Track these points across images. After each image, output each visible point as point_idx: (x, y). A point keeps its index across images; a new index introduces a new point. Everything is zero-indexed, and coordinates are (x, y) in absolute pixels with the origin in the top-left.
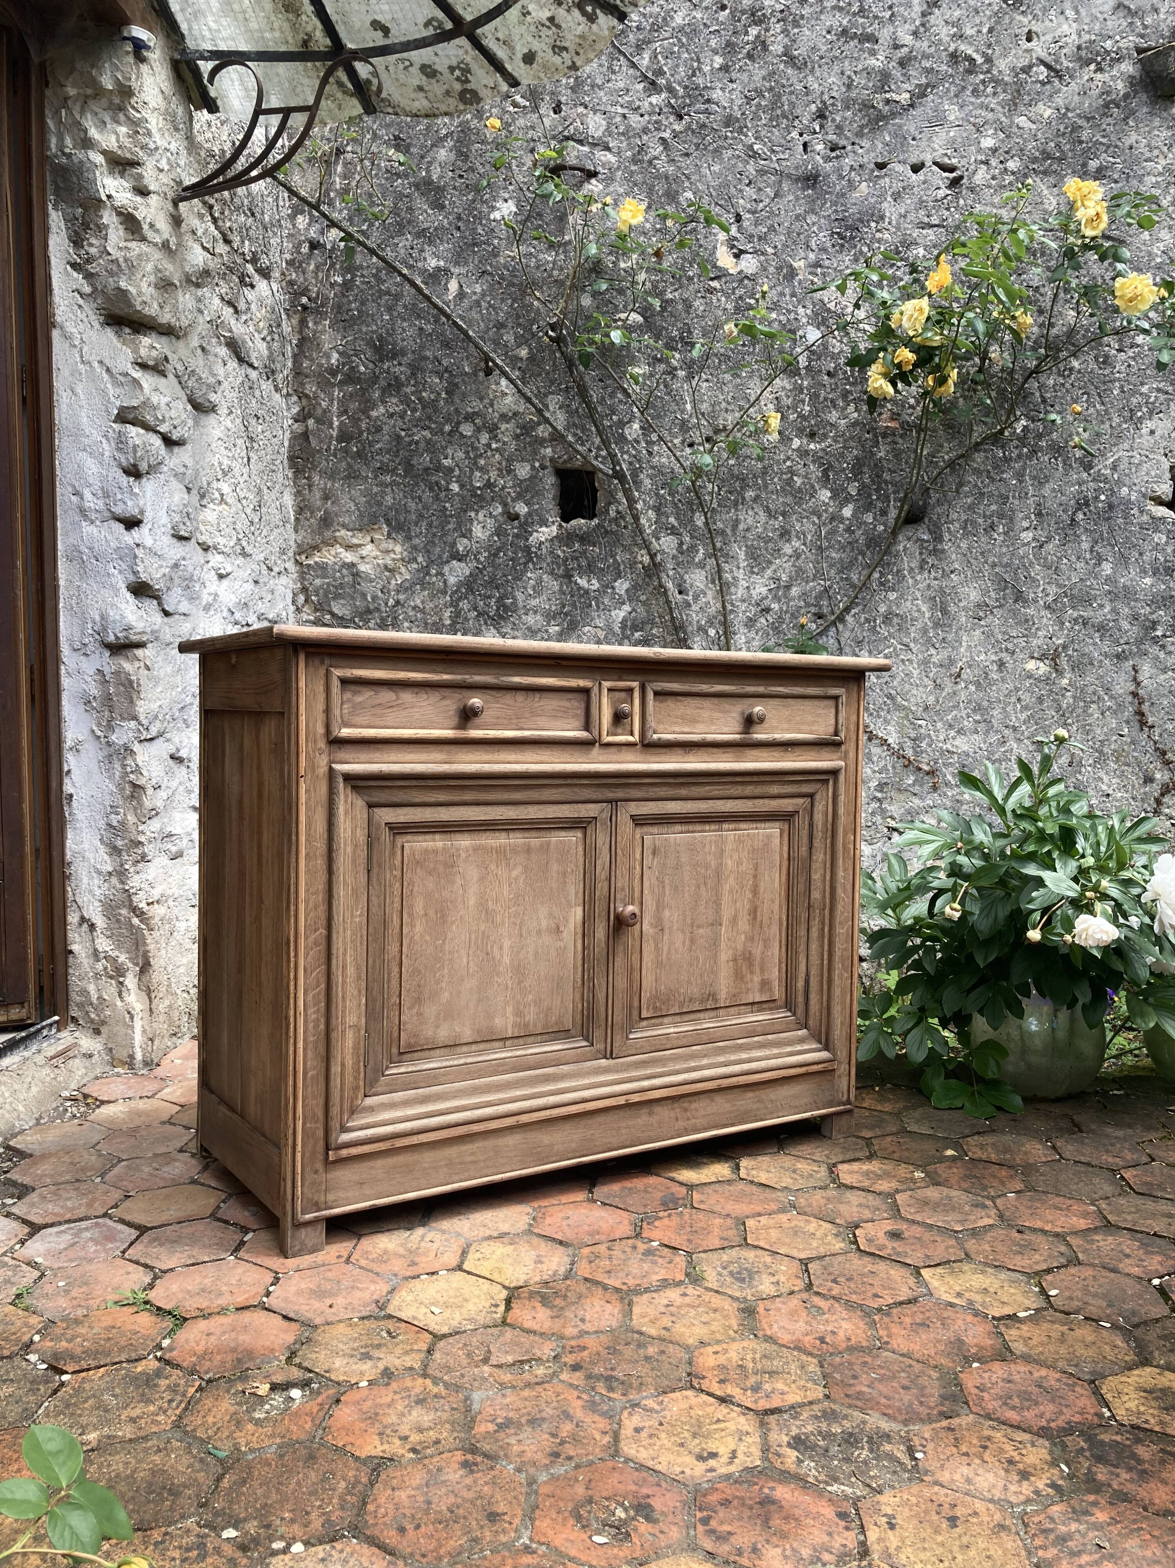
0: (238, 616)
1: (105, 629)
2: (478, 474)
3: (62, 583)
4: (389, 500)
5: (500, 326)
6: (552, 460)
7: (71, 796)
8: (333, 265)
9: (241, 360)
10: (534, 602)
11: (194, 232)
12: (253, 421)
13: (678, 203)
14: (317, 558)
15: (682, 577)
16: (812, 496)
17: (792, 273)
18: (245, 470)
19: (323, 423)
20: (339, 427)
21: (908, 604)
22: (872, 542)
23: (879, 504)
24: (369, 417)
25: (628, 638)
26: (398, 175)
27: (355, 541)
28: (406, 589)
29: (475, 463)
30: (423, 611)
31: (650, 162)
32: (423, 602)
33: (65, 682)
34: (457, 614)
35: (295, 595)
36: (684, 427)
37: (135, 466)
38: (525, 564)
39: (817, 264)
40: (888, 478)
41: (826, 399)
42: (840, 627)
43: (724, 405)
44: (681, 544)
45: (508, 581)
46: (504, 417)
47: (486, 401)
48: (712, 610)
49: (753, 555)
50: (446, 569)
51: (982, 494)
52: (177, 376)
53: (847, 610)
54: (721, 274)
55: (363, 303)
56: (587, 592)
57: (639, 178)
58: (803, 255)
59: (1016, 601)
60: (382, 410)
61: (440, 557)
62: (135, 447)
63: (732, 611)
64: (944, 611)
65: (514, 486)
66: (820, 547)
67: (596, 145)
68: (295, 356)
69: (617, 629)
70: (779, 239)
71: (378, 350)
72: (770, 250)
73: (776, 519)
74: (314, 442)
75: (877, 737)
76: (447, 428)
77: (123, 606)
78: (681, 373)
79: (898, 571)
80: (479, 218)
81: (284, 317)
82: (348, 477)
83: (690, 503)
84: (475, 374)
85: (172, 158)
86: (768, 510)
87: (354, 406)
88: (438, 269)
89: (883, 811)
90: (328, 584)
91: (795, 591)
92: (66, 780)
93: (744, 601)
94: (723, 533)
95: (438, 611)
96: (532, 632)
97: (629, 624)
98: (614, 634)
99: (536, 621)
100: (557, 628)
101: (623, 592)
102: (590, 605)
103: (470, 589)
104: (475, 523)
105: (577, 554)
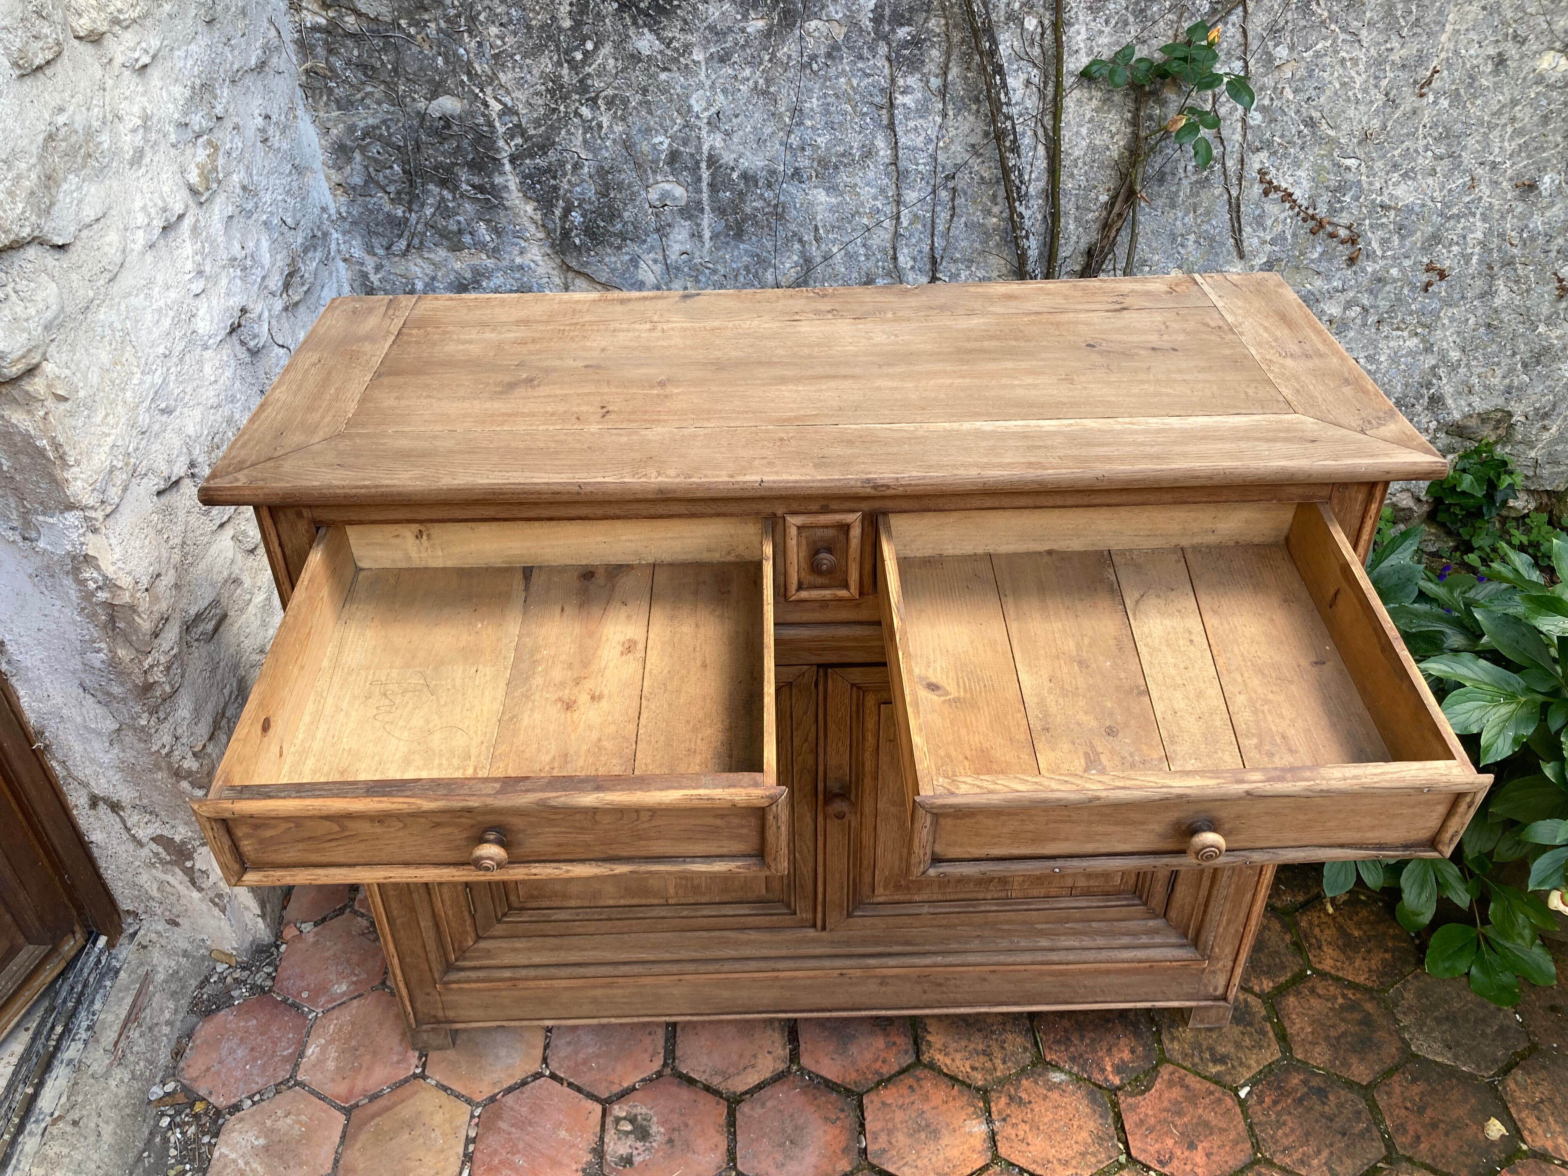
0: (197, 119)
25: (885, 38)
42: (1251, 5)
69: (867, 24)
75: (1277, 189)
96: (717, 33)
97: (887, 12)
98: (861, 35)
99: (723, 13)
100: (761, 24)
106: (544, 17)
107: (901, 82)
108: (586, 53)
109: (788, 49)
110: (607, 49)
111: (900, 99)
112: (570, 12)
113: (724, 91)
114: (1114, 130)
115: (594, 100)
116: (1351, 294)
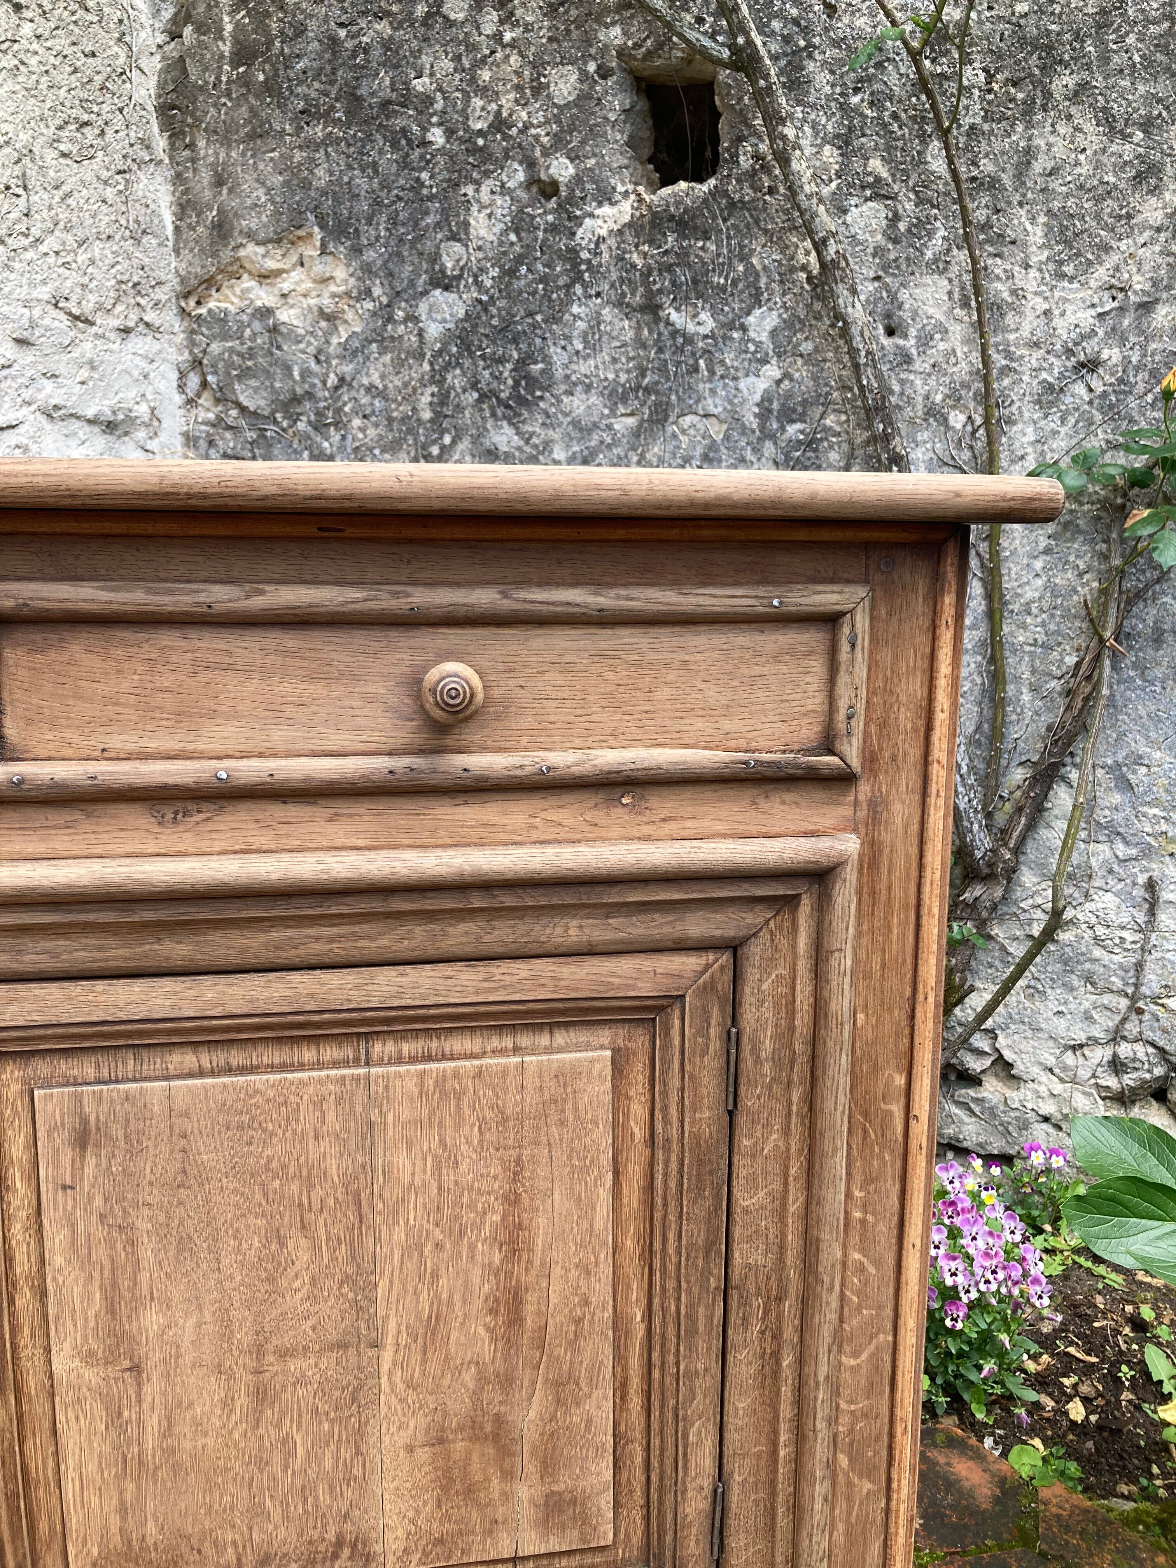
2: (477, 102)
4: (321, 176)
6: (622, 53)
10: (584, 368)
14: (213, 303)
15: (893, 297)
19: (208, 32)
20: (234, 36)
25: (772, 437)
27: (271, 264)
28: (355, 353)
29: (473, 80)
30: (382, 394)
32: (383, 377)
34: (442, 399)
35: (182, 375)
38: (568, 287)
44: (895, 218)
45: (535, 326)
48: (960, 370)
49: (1063, 233)
50: (423, 308)
56: (689, 339)
61: (412, 283)
63: (1006, 371)
65: (547, 122)
69: (751, 420)
73: (1126, 137)
74: (194, 73)
76: (420, 10)
82: (252, 136)
83: (919, 120)
86: (1107, 118)
90: (231, 350)
93: (1037, 345)
94: (993, 184)
95: (410, 397)
96: (582, 429)
97: (775, 406)
98: (743, 434)
99: (589, 407)
100: (631, 421)
101: (764, 337)
102: (696, 369)
103: (466, 347)
104: (475, 208)
105: (671, 259)
106: (406, 408)
108: (443, 448)
110: (464, 444)
112: (431, 404)
114: (1082, 566)
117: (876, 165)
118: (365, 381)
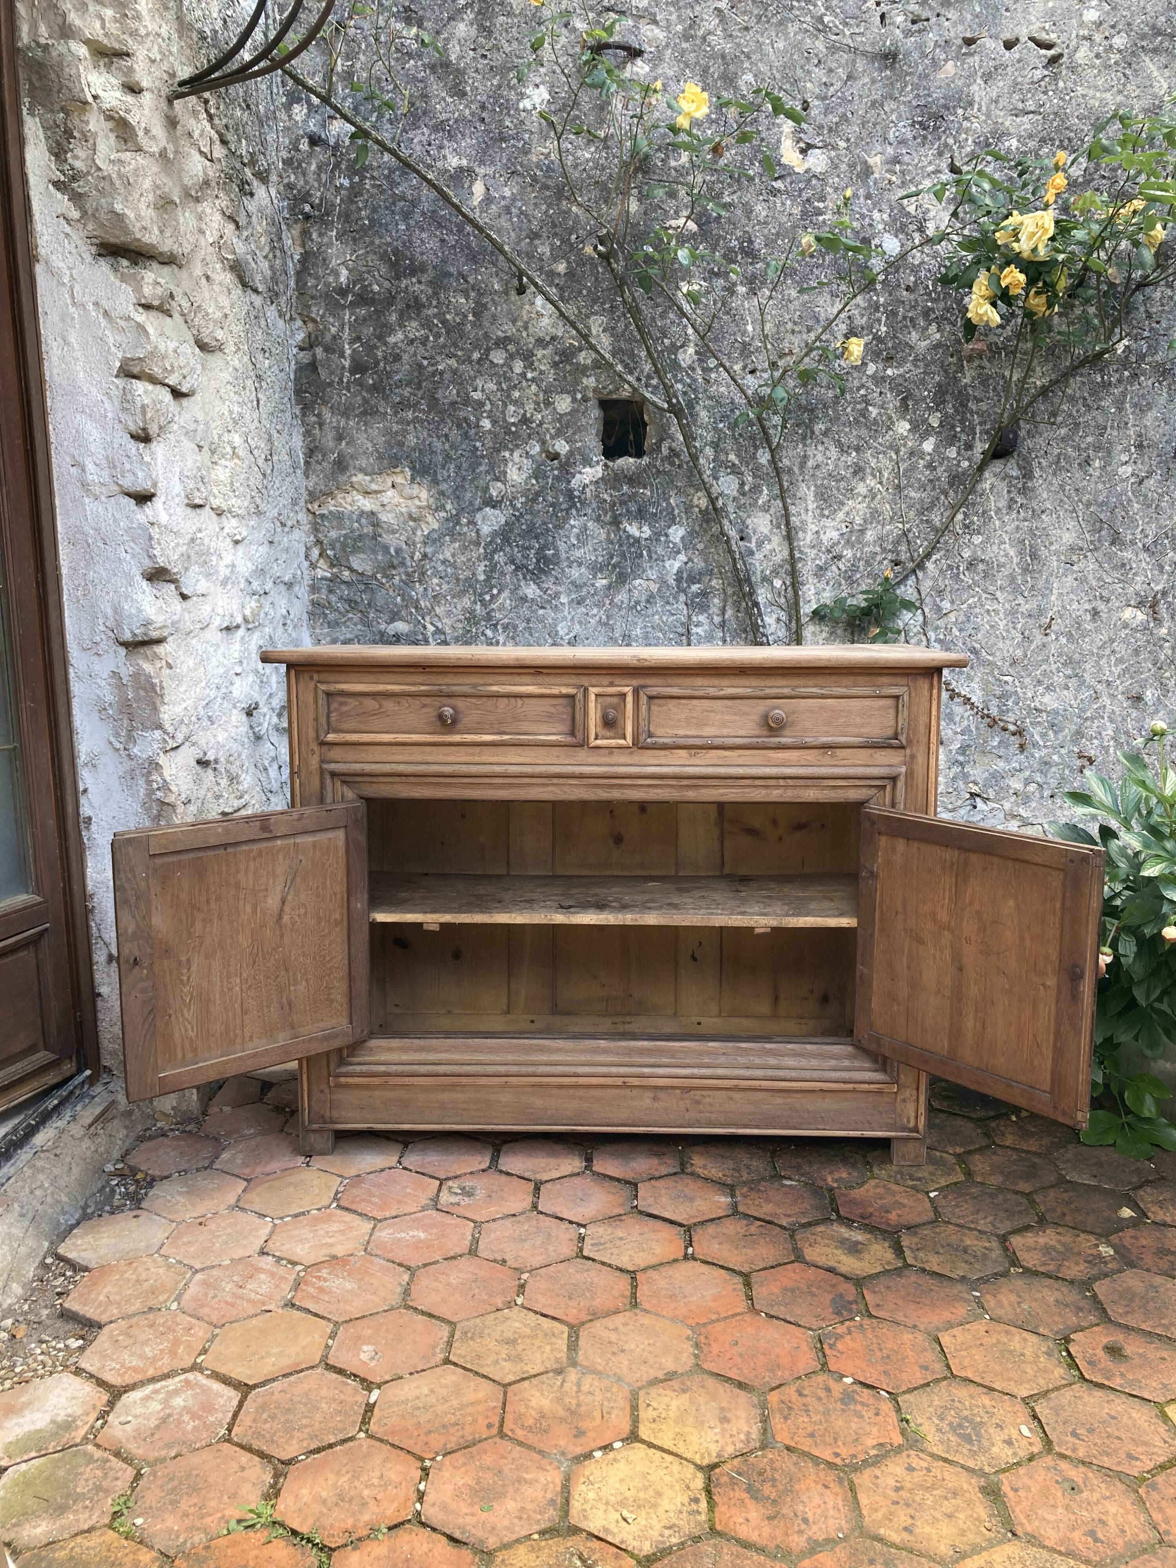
0: (255, 585)
1: (119, 625)
2: (512, 408)
3: (64, 571)
4: (411, 440)
5: (534, 236)
6: (595, 390)
7: (90, 818)
8: (337, 165)
9: (245, 285)
10: (578, 553)
11: (190, 135)
12: (260, 356)
13: (736, 88)
14: (331, 506)
15: (743, 523)
16: (889, 428)
17: (867, 171)
18: (256, 415)
19: (334, 351)
20: (352, 357)
21: (995, 548)
22: (955, 479)
23: (964, 437)
24: (386, 344)
25: (684, 591)
26: (410, 55)
27: (374, 487)
28: (434, 541)
29: (509, 396)
30: (453, 565)
31: (704, 38)
32: (453, 556)
33: (77, 688)
34: (493, 568)
35: (308, 549)
36: (745, 349)
37: (144, 429)
38: (567, 510)
39: (896, 160)
40: (974, 407)
41: (905, 318)
42: (920, 574)
43: (790, 325)
44: (742, 484)
45: (548, 530)
46: (541, 343)
47: (520, 323)
48: (778, 559)
49: (823, 496)
51: (1077, 425)
52: (183, 315)
53: (928, 556)
54: (787, 173)
55: (374, 210)
56: (637, 541)
57: (691, 57)
58: (879, 149)
59: (1113, 543)
60: (400, 335)
61: (471, 503)
62: (144, 407)
63: (800, 559)
64: (1034, 556)
65: (553, 421)
66: (899, 486)
67: (641, 17)
68: (298, 274)
69: (672, 582)
70: (852, 131)
71: (393, 265)
72: (842, 144)
73: (848, 454)
74: (323, 374)
75: (959, 695)
76: (476, 356)
77: (139, 597)
78: (742, 289)
79: (984, 512)
80: (507, 108)
81: (284, 227)
82: (365, 413)
83: (753, 437)
84: (506, 293)
85: (164, 45)
86: (839, 444)
87: (368, 331)
88: (461, 169)
89: (965, 776)
90: (345, 536)
91: (870, 535)
92: (83, 800)
93: (813, 547)
94: (790, 471)
95: (471, 567)
96: (577, 586)
97: (685, 575)
98: (668, 589)
99: (581, 574)
100: (604, 582)
101: (678, 540)
102: (642, 555)
103: (506, 540)
104: (510, 464)
105: (625, 498)
106: (468, 573)
107: (694, 619)
108: (492, 596)
109: (621, 597)
110: (506, 594)
111: (694, 630)
112: (484, 571)
113: (580, 623)
115: (495, 626)
116: (1028, 773)
117: (732, 457)
118: (441, 557)
